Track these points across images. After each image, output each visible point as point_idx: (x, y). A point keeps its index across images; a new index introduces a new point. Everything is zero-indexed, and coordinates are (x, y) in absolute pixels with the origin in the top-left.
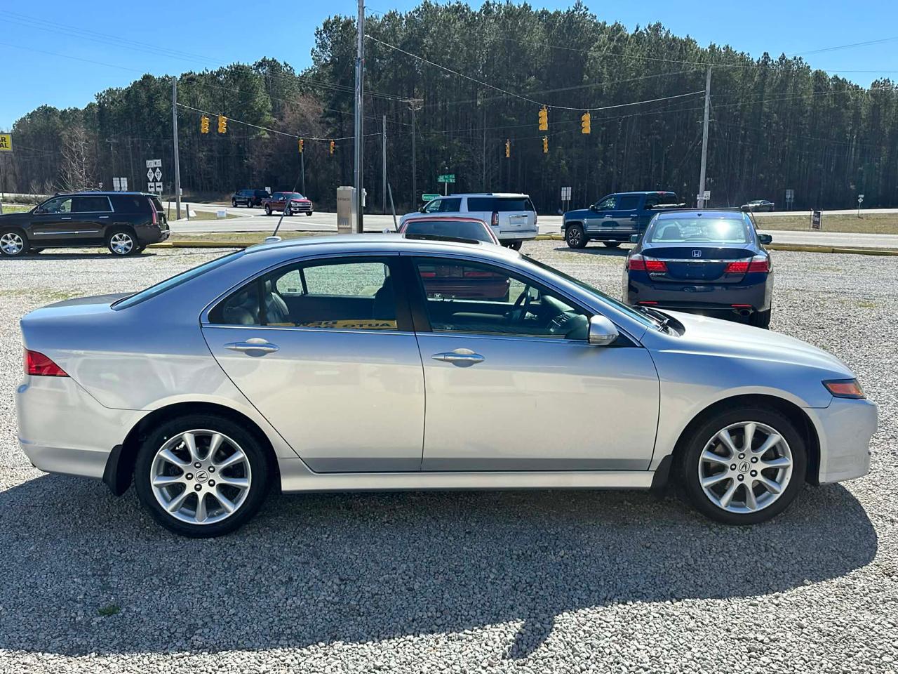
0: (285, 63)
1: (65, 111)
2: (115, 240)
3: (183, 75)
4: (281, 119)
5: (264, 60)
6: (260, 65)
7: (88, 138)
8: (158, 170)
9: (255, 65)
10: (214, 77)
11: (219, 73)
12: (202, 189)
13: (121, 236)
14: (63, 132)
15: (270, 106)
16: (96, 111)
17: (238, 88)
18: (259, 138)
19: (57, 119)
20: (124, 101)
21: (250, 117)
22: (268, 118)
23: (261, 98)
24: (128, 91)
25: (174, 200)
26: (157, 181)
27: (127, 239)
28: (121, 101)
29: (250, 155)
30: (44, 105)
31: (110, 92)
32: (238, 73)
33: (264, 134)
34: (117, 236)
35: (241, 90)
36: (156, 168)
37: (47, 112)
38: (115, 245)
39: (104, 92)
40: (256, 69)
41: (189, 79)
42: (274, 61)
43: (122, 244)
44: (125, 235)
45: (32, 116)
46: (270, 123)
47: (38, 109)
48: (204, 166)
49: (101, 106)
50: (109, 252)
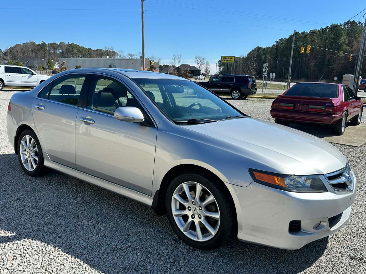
0: (359, 22)
1: (265, 48)
2: (234, 93)
3: (311, 31)
4: (352, 47)
5: (349, 21)
6: (346, 24)
7: (271, 58)
8: (267, 68)
9: (344, 24)
10: (324, 31)
11: (326, 29)
12: (310, 79)
13: (236, 92)
14: (262, 56)
15: (347, 42)
16: (275, 47)
17: (333, 35)
18: (339, 56)
19: (261, 51)
20: (286, 43)
21: (336, 47)
22: (345, 47)
23: (344, 38)
24: (289, 39)
25: (287, 82)
26: (266, 72)
27: (238, 93)
28: (285, 43)
29: (333, 64)
30: (258, 46)
31: (282, 40)
32: (335, 28)
33: (341, 54)
34: (235, 92)
35: (334, 36)
36: (266, 67)
37: (258, 49)
38: (233, 95)
39: (279, 40)
40: (344, 26)
41: (313, 32)
42: (354, 21)
43: (236, 94)
44: (237, 91)
45: (253, 51)
46: (346, 49)
47: (256, 48)
48: (312, 68)
49: (277, 45)
50: (231, 98)
